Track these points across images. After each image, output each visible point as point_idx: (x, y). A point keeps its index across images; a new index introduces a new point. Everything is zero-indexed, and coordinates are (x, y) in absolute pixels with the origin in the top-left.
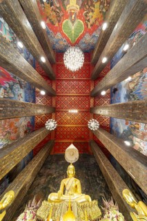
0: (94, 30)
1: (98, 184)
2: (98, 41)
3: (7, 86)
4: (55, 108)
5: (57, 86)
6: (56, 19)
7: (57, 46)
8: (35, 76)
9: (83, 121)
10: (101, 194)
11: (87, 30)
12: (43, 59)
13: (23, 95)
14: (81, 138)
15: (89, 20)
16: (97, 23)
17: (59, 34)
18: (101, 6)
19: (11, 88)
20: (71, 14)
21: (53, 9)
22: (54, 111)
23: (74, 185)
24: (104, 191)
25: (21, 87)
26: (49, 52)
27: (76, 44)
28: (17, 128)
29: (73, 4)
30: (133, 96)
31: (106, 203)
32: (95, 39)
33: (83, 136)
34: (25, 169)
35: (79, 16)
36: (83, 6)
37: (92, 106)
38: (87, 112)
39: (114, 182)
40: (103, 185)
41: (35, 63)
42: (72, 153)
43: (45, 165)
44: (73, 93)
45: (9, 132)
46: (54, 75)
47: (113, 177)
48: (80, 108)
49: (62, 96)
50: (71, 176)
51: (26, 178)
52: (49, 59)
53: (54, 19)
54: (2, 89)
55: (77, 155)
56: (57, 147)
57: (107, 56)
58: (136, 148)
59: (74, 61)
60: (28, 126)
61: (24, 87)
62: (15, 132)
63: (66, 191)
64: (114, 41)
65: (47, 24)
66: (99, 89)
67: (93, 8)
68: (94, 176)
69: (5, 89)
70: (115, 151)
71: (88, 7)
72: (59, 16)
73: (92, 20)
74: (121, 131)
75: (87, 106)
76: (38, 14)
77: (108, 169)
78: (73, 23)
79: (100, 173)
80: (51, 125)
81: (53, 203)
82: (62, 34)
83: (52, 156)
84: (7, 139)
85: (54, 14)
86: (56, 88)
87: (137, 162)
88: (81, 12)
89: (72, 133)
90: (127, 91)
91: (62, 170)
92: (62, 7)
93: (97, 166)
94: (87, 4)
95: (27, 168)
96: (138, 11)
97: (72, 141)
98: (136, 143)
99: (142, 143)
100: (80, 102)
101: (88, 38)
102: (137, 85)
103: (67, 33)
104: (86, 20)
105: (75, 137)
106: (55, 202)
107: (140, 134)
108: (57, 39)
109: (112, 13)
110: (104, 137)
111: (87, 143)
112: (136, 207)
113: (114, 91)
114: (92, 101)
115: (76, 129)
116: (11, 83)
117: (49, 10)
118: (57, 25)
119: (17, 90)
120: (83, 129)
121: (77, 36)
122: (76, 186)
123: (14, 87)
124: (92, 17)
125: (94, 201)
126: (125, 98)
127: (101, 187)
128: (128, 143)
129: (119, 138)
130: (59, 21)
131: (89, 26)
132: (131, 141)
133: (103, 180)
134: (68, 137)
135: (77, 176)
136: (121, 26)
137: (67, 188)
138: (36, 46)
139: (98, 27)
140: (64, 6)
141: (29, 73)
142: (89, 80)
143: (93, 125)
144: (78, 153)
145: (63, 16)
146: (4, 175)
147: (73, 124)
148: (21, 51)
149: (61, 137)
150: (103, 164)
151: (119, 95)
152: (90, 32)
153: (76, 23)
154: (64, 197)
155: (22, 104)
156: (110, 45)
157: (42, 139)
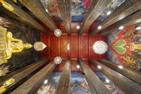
0: (120, 60)
1: (21, 63)
2: (113, 63)
3: (83, 5)
4: (70, 35)
5: (85, 36)
7: (110, 36)
8: (89, 23)
9: (62, 53)
11: (120, 55)
12: (100, 28)
13: (78, 15)
14: (51, 52)
15: (125, 57)
16: (124, 62)
17: (117, 37)
18: (134, 65)
19: (81, 7)
20: (129, 46)
21: (132, 34)
22: (69, 35)
23: (18, 48)
24: (17, 66)
25: (83, 13)
27: (110, 48)
28: (56, 11)
29: (135, 47)
30: (76, 86)
31: (7, 68)
32: (114, 61)
33: (52, 53)
34: (30, 17)
35: (128, 50)
36: (133, 53)
37: (72, 59)
38: (68, 56)
39: (21, 73)
40: (21, 66)
41: (98, 22)
42: (40, 46)
43: (34, 29)
44: (81, 47)
45: (53, 6)
46: (91, 34)
47: (24, 72)
48: (70, 51)
49: (78, 40)
50: (25, 46)
51: (24, 18)
52: (101, 32)
53: (126, 35)
54: (80, 2)
55: (39, 49)
56: (45, 37)
57: (102, 68)
58: (43, 87)
59: (99, 47)
60: (58, 18)
61: (83, 16)
62: (53, 10)
63: (14, 43)
64: (111, 73)
65: (122, 31)
66: (82, 64)
67: (132, 59)
68: (26, 60)
70: (40, 74)
71: (133, 56)
72: (128, 38)
74: (55, 78)
75: (72, 56)
77: (30, 69)
78: (124, 47)
79: (29, 64)
80: (58, 33)
81: (5, 35)
82: (117, 40)
83: (40, 33)
84: (48, 5)
85: (129, 35)
86: (83, 36)
88: (130, 52)
89: (54, 46)
90: (80, 82)
91: (30, 40)
92: (133, 39)
93: (33, 62)
94: (135, 56)
96: (127, 88)
97: (49, 46)
98: (46, 87)
99: (46, 91)
100: (74, 51)
101: (115, 56)
102: (83, 88)
103: (118, 43)
104: (126, 55)
105: (52, 48)
106: (6, 36)
107: (52, 90)
108: (114, 37)
109: (129, 71)
110: (50, 67)
111: (48, 56)
112: (3, 87)
113: (81, 73)
114: (76, 59)
115: (57, 49)
116: (85, 7)
117: (131, 32)
118: (123, 36)
119: (80, 11)
120: (57, 53)
121: (116, 49)
122: (18, 49)
123: (82, 9)
126: (76, 80)
127: (19, 65)
128: (46, 82)
129: (50, 76)
130: (125, 38)
131: (122, 57)
132: (48, 84)
133: (24, 66)
134: (52, 44)
135: (25, 50)
136: (120, 77)
137: (16, 44)
138: (108, 23)
139: (122, 62)
140: (134, 41)
141: (90, 19)
142: (88, 57)
143: (58, 60)
145: (128, 40)
147: (60, 47)
148: (106, 14)
149: (52, 39)
150: (33, 66)
151: (78, 76)
152: (118, 58)
153: (124, 49)
154: (10, 42)
156: (108, 71)
157: (49, 27)
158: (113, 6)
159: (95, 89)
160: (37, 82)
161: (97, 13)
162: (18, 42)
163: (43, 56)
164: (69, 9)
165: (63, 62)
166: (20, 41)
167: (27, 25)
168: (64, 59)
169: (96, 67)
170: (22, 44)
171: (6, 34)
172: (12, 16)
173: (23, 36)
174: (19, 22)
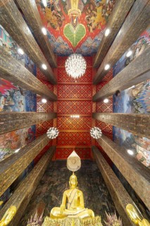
0: (96, 34)
1: (101, 192)
2: (100, 45)
3: (8, 94)
4: (56, 114)
5: (58, 91)
6: (57, 23)
7: (58, 50)
8: (36, 84)
9: (85, 126)
10: (104, 204)
11: (88, 34)
12: (44, 67)
13: (24, 102)
14: (82, 144)
15: (91, 25)
16: (100, 27)
17: (60, 38)
18: (104, 10)
19: (12, 95)
20: (73, 18)
21: (53, 14)
22: (56, 116)
23: (76, 197)
24: (106, 200)
25: (22, 94)
26: (50, 57)
27: (76, 50)
28: (18, 136)
29: (75, 9)
30: (137, 103)
31: (109, 217)
32: (98, 43)
33: (85, 142)
34: (27, 178)
35: (81, 20)
36: (85, 11)
37: (94, 110)
38: (89, 117)
40: (105, 193)
41: (35, 69)
42: (74, 161)
43: (47, 172)
44: (75, 97)
45: (10, 141)
46: (55, 80)
47: (116, 187)
48: (81, 113)
49: (64, 101)
50: (73, 187)
51: (28, 188)
52: (51, 65)
53: (56, 23)
54: (3, 97)
55: (79, 163)
56: (59, 153)
57: (109, 63)
58: (139, 158)
59: (76, 68)
60: (29, 133)
61: (25, 93)
62: (16, 141)
63: (69, 205)
64: (117, 48)
65: (49, 29)
66: (101, 95)
67: (95, 13)
68: (97, 184)
69: (6, 97)
70: (118, 162)
71: (90, 11)
72: (60, 20)
73: (94, 25)
74: (124, 138)
75: (89, 111)
76: (38, 20)
77: (111, 178)
78: (75, 26)
79: (102, 180)
80: (53, 133)
81: (56, 220)
82: (64, 38)
83: (53, 162)
84: (8, 148)
85: (56, 18)
86: (58, 93)
87: (141, 176)
88: (83, 16)
89: (74, 139)
90: (130, 97)
91: (63, 177)
92: (63, 12)
93: (99, 173)
94: (89, 8)
95: (29, 177)
96: (142, 21)
97: (74, 147)
98: (139, 152)
99: (145, 153)
100: (82, 107)
101: (90, 42)
102: (140, 92)
103: (69, 37)
104: (88, 24)
105: (78, 142)
106: (58, 218)
107: (143, 143)
108: (59, 43)
109: (115, 18)
110: (106, 145)
111: (90, 148)
112: (140, 224)
113: (116, 96)
114: (94, 105)
115: (78, 135)
116: (12, 90)
117: (50, 15)
118: (58, 29)
119: (18, 97)
120: (85, 135)
121: (79, 40)
122: (79, 198)
123: (15, 95)
124: (94, 21)
125: (98, 217)
126: (128, 105)
127: (104, 196)
128: (130, 152)
129: (121, 146)
130: (60, 25)
131: (91, 30)
132: (134, 149)
133: (106, 188)
134: (70, 142)
135: (79, 186)
136: (124, 34)
137: (70, 201)
138: (37, 54)
139: (100, 30)
140: (66, 11)
141: (30, 82)
142: (91, 85)
143: (96, 133)
144: (80, 161)
145: (64, 20)
146: (5, 190)
147: (74, 129)
148: (22, 57)
149: (63, 143)
150: (106, 172)
151: (122, 101)
152: (93, 36)
153: (78, 27)
154: (67, 212)
155: (24, 114)
156: (113, 52)
157: (43, 147)
158: (9, 44)
159: (142, 74)
160: (131, 167)
161: (20, 70)
162: (67, 198)
163: (90, 156)
164: (15, 116)
165: (99, 124)
166: (66, 193)
167: (41, 183)
168: (94, 123)
169: (107, 72)
170: (70, 191)
171: (54, 217)
172: (24, 208)
173: (58, 189)
174: (34, 196)
